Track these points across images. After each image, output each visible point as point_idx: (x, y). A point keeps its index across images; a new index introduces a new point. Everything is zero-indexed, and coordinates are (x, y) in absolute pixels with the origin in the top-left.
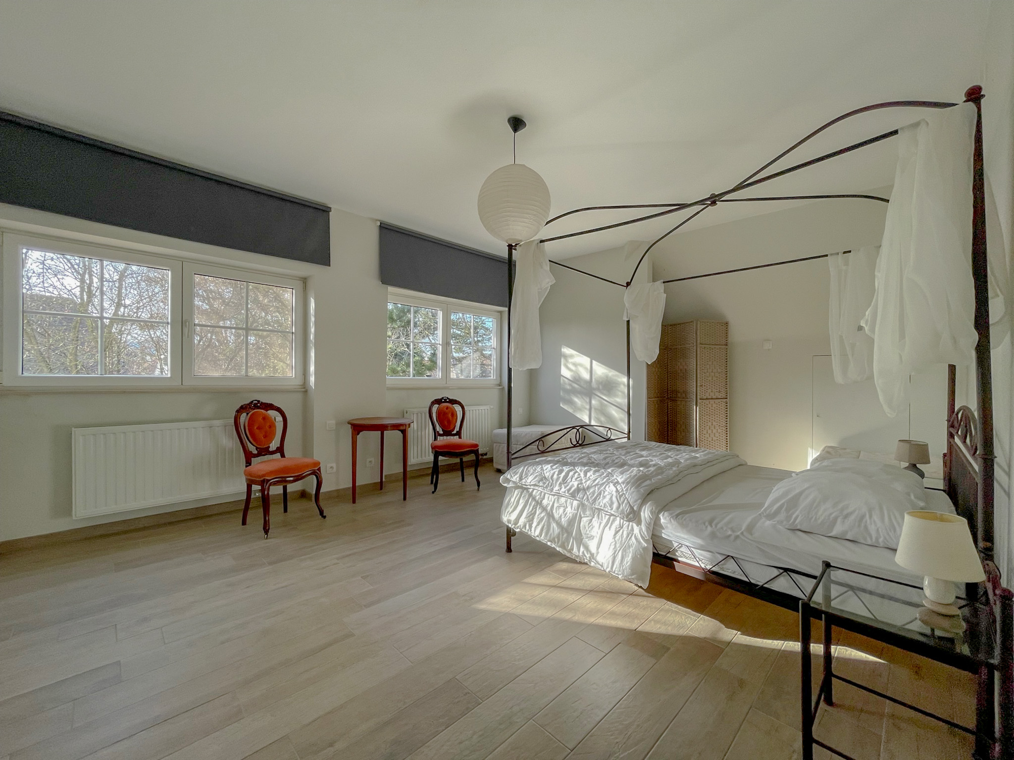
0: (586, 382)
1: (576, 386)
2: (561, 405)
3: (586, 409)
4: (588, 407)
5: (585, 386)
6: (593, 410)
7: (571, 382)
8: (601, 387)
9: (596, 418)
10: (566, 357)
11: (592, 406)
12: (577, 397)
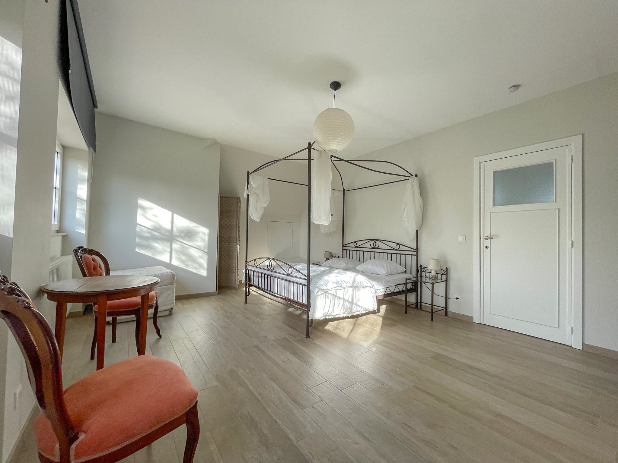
0: (167, 231)
1: (156, 233)
2: (137, 250)
3: (166, 251)
4: (169, 250)
5: (167, 234)
6: (174, 252)
7: (150, 231)
8: (182, 235)
9: (177, 258)
10: (143, 208)
11: (173, 249)
12: (157, 242)
